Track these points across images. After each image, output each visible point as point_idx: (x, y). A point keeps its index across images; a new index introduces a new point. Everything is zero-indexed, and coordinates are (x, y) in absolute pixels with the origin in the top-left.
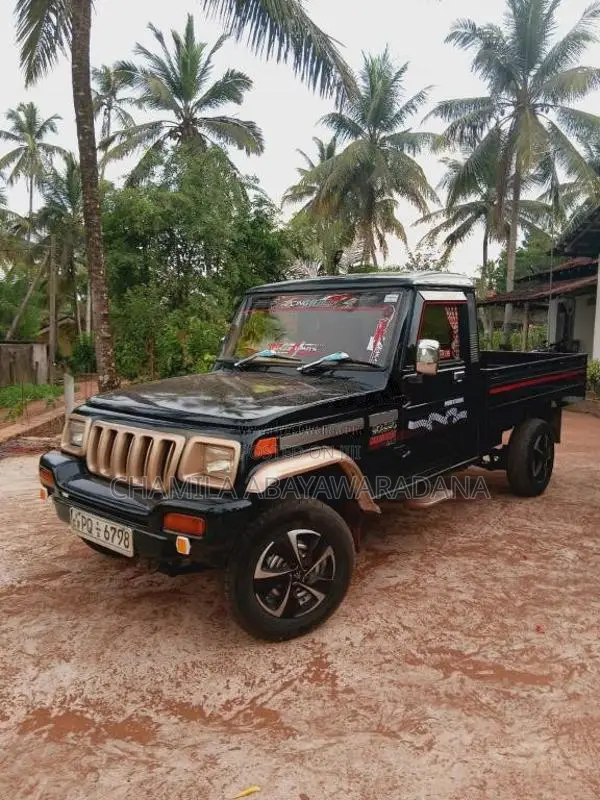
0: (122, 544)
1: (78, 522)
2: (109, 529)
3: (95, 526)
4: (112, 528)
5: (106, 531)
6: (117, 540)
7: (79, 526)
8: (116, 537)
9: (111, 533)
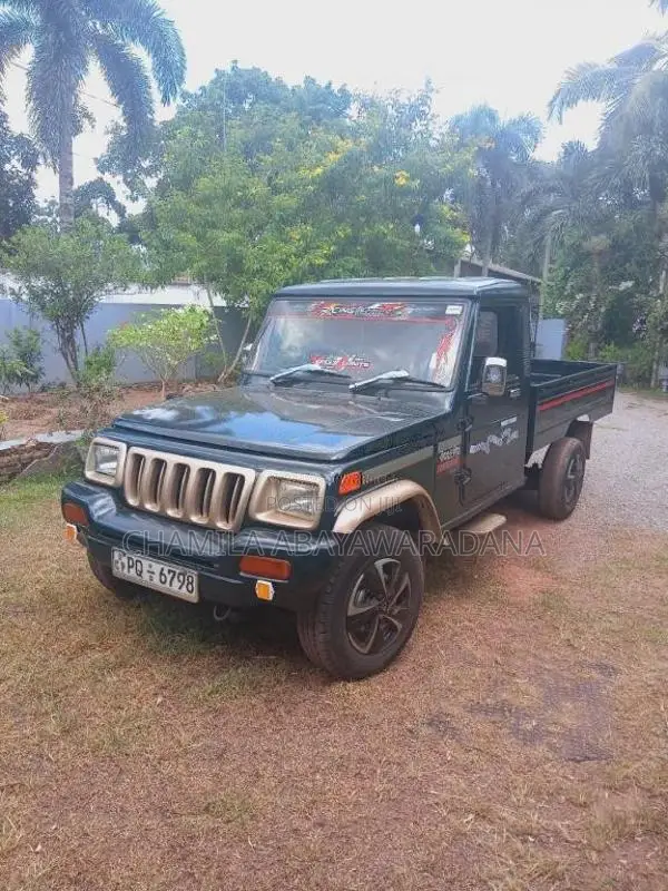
0: (184, 588)
1: (123, 564)
2: (165, 572)
3: (146, 568)
4: (169, 571)
5: (161, 574)
6: (176, 584)
7: (123, 567)
8: (176, 579)
9: (169, 577)
